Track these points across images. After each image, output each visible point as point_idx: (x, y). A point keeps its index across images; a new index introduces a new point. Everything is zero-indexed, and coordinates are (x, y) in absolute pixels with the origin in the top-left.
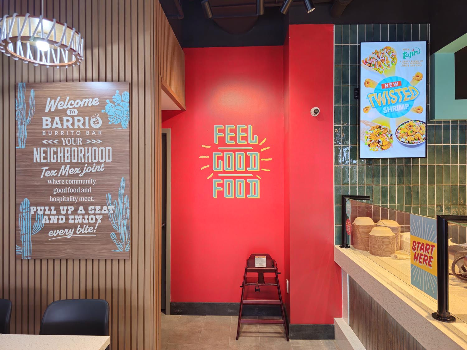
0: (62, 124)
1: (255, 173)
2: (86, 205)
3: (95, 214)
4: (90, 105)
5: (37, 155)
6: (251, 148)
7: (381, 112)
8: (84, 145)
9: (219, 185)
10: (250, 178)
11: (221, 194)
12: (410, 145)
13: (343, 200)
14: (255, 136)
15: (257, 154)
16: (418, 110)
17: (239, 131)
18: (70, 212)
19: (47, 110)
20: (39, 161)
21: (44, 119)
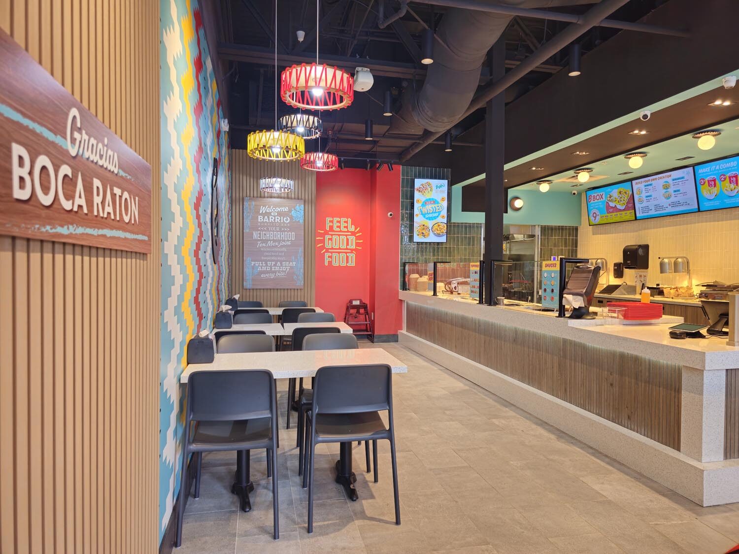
0: (269, 220)
1: (352, 250)
2: (281, 262)
3: (286, 266)
4: (284, 210)
5: (255, 235)
6: (350, 234)
7: (424, 217)
8: (281, 231)
9: (329, 257)
10: (349, 253)
11: (330, 262)
12: (438, 235)
13: (404, 265)
14: (352, 226)
15: (353, 238)
16: (443, 217)
17: (342, 222)
18: (272, 265)
19: (261, 212)
20: (256, 238)
21: (259, 217)
